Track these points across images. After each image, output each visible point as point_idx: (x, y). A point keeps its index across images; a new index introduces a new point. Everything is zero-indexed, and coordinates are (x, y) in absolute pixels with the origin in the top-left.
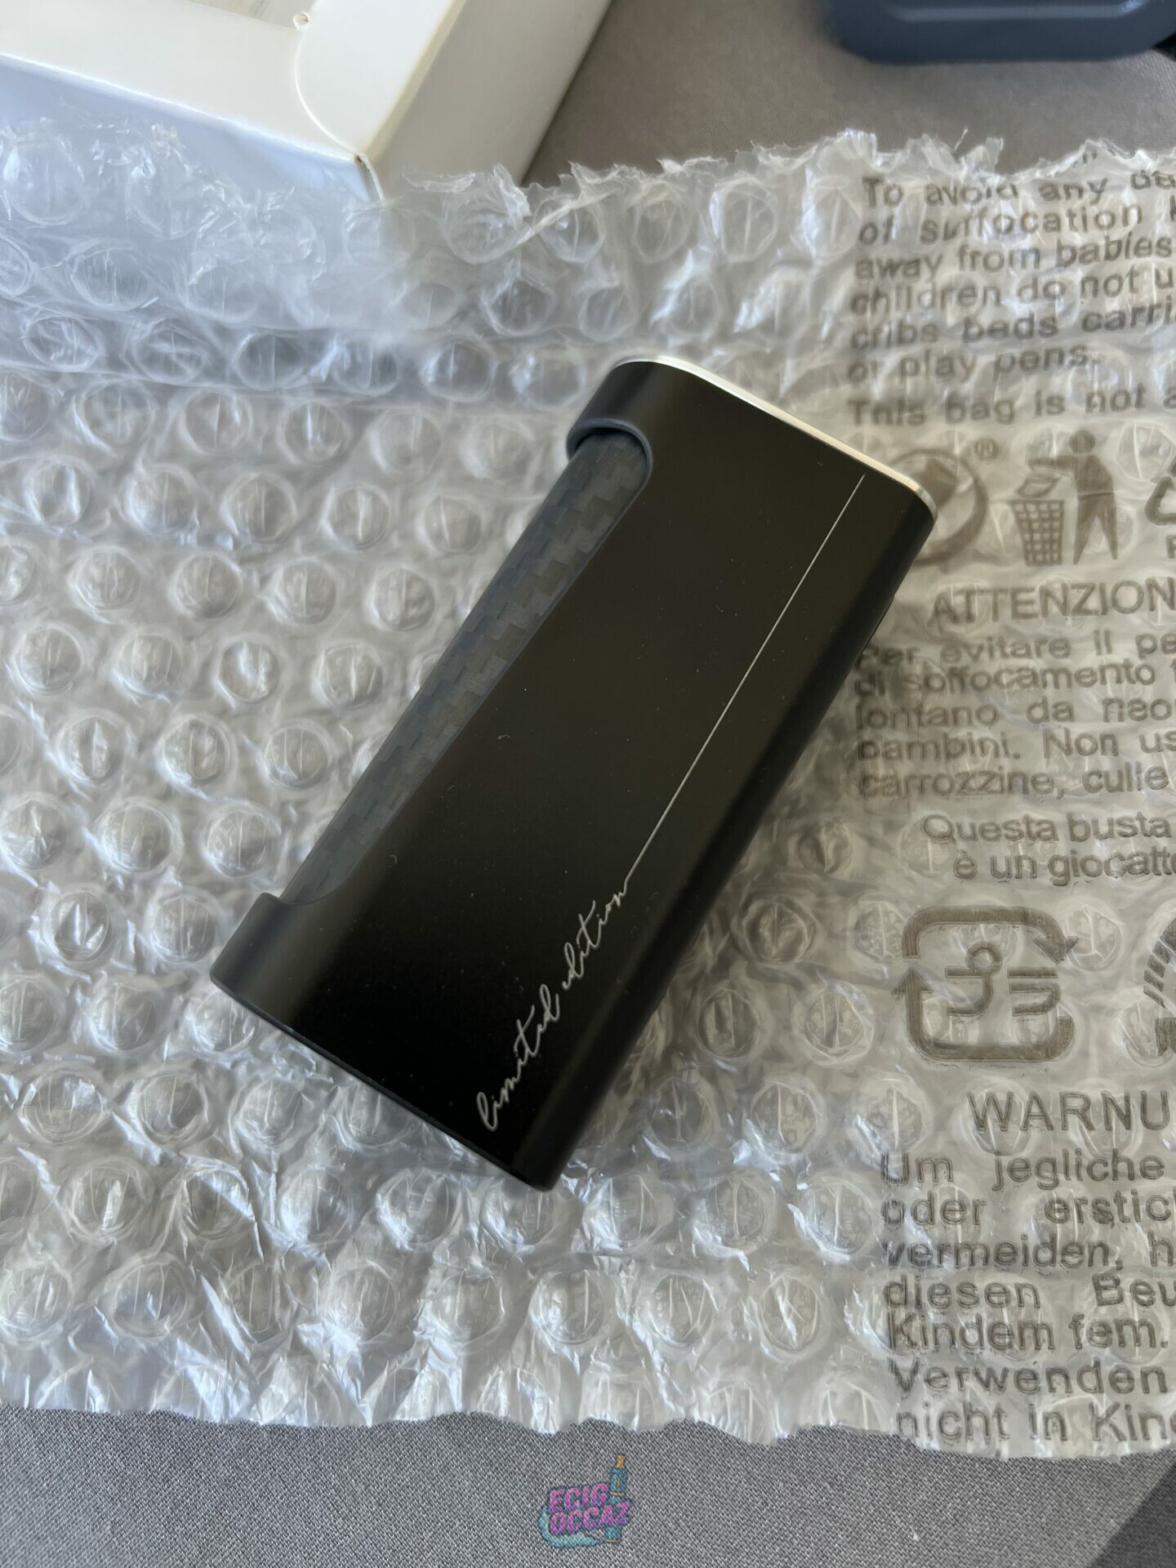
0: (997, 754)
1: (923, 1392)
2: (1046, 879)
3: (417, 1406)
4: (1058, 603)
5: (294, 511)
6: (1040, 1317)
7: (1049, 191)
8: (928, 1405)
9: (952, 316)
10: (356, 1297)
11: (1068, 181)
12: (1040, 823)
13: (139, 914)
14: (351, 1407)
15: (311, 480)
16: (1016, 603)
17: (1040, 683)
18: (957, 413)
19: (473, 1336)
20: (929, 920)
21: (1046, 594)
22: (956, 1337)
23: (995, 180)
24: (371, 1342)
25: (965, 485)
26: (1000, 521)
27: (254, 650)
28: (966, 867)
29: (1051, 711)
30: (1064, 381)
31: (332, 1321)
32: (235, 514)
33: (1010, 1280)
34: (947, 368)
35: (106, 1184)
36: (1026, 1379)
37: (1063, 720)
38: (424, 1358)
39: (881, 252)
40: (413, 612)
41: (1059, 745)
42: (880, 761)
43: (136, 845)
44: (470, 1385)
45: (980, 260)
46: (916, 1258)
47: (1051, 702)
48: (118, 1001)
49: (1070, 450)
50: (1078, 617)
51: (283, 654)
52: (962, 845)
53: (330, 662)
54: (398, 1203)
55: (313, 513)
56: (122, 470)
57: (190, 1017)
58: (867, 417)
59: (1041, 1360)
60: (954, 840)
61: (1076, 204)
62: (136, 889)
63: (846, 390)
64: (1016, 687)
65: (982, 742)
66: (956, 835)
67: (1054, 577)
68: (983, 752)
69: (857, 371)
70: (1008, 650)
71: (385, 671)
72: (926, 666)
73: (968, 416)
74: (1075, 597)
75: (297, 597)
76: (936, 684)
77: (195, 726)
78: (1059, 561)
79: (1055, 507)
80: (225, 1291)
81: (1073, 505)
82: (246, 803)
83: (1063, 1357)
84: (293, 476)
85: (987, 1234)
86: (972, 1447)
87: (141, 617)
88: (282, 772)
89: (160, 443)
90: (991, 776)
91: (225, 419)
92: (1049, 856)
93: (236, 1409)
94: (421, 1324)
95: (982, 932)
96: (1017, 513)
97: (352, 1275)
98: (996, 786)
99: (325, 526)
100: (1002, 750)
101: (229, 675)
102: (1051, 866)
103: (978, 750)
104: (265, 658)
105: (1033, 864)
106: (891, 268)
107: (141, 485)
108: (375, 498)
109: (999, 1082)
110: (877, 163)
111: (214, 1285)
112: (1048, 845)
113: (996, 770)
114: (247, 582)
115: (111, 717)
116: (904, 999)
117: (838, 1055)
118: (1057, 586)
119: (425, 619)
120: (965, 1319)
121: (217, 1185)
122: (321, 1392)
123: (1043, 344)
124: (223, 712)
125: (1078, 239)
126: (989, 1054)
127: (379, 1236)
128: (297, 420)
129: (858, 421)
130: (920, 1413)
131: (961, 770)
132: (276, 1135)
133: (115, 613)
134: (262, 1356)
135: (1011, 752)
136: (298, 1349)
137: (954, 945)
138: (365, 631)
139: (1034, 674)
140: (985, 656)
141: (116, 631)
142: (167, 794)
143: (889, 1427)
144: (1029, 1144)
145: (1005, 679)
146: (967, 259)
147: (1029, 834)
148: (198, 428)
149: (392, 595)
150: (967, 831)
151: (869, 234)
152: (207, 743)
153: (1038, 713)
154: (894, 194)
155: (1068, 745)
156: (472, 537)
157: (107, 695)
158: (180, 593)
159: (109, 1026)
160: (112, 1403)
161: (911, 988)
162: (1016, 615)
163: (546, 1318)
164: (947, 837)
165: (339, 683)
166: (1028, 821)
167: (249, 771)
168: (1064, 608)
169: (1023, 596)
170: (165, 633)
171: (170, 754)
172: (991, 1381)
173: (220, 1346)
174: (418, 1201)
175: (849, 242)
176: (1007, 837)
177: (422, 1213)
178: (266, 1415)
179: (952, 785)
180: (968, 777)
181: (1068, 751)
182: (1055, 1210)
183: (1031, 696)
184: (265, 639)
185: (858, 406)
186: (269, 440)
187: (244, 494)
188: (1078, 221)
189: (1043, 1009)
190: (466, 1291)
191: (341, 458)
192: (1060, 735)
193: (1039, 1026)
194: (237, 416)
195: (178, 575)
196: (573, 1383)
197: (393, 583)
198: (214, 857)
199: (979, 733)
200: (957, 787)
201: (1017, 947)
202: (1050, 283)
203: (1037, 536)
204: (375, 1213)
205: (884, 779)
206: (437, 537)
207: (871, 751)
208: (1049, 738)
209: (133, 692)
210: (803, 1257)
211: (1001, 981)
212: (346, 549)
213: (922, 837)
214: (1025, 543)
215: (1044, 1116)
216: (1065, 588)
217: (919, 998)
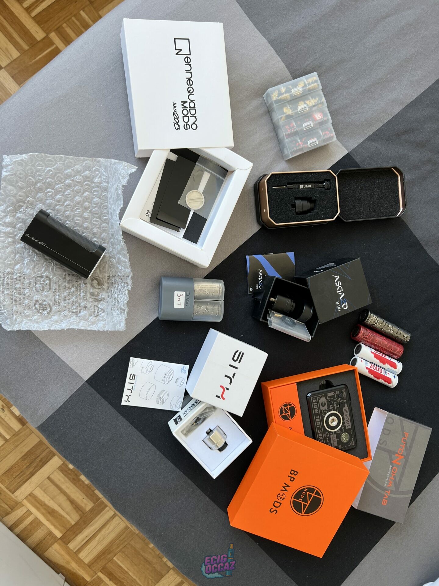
13: (51, 200)
28: (56, 283)
35: (23, 197)
42: (68, 276)
43: (58, 199)
48: (42, 197)
55: (96, 218)
57: (40, 205)
58: (108, 277)
62: (54, 199)
72: (79, 282)
74: (86, 297)
76: (77, 282)
77: (71, 205)
78: (90, 296)
79: (96, 296)
82: (63, 210)
89: (102, 202)
90: (66, 287)
91: (105, 209)
95: (48, 284)
96: (96, 292)
100: (69, 288)
101: (77, 209)
102: (56, 292)
103: (69, 286)
104: (79, 213)
105: (56, 290)
111: (13, 208)
112: (58, 292)
115: (72, 197)
116: (41, 276)
117: (36, 269)
118: (87, 295)
121: (23, 208)
124: (73, 208)
127: (18, 224)
132: (28, 213)
133: (84, 197)
137: (47, 281)
138: (83, 223)
139: (77, 292)
141: (82, 197)
142: (64, 203)
149: (87, 226)
151: (124, 276)
152: (70, 207)
153: (73, 292)
156: (94, 234)
158: (86, 204)
159: (39, 196)
163: (10, 240)
167: (67, 211)
169: (86, 292)
171: (68, 203)
186: (103, 213)
194: (106, 210)
198: (57, 207)
199: (71, 286)
200: (65, 283)
201: (47, 287)
204: (20, 223)
205: (66, 276)
206: (94, 231)
208: (70, 293)
209: (75, 199)
210: (15, 265)
211: (43, 285)
213: (59, 279)
214: (92, 293)
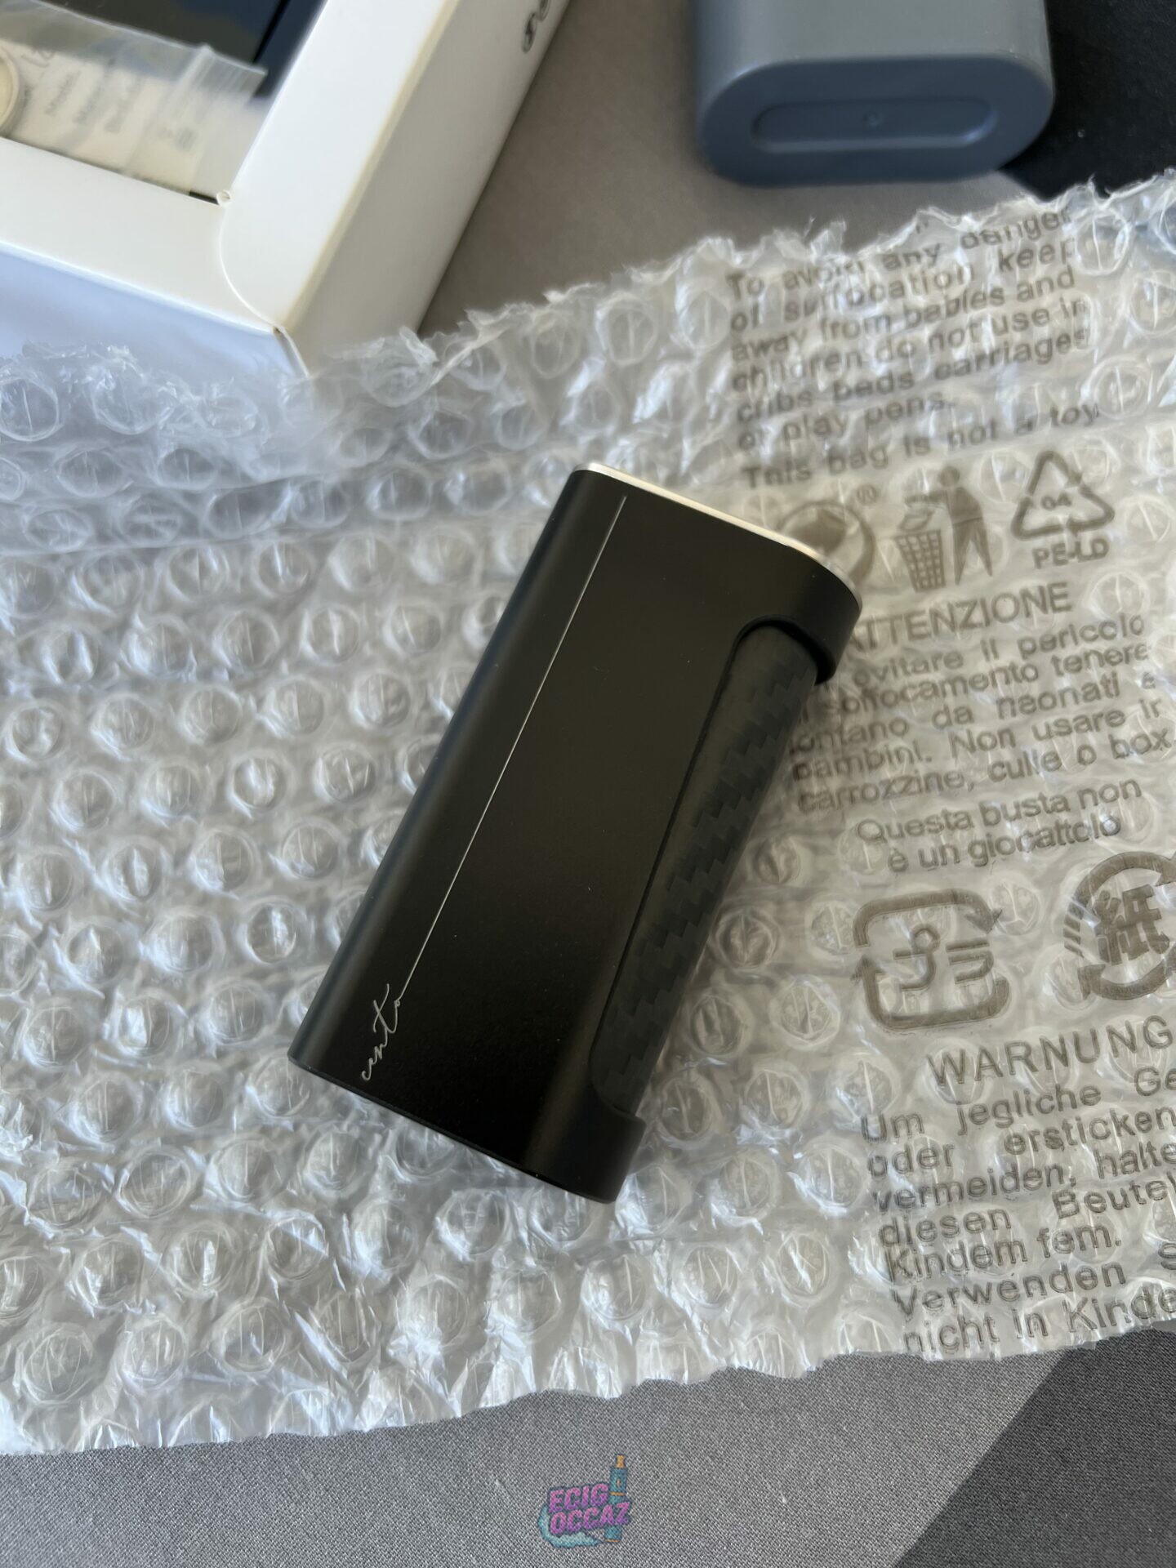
0: (912, 760)
1: (925, 1313)
2: (968, 862)
3: (497, 1394)
4: (946, 621)
5: (276, 638)
6: (1011, 1237)
7: (891, 261)
8: (929, 1324)
9: (822, 382)
10: (431, 1308)
11: (907, 251)
12: (956, 815)
13: (196, 1010)
14: (441, 1403)
15: (287, 609)
16: (910, 626)
17: (940, 693)
18: (838, 464)
19: (537, 1326)
20: (872, 913)
21: (935, 615)
22: (944, 1263)
23: (842, 259)
24: (450, 1344)
25: (853, 529)
26: (888, 556)
27: (260, 764)
28: (898, 861)
29: (953, 716)
30: (928, 424)
31: (413, 1331)
32: (226, 650)
33: (983, 1208)
34: (824, 427)
35: (201, 1244)
36: (1007, 1290)
37: (965, 722)
38: (498, 1351)
39: (751, 336)
40: (393, 709)
41: (963, 744)
42: (814, 779)
43: (183, 948)
44: (540, 1370)
45: (839, 330)
46: (904, 1203)
47: (952, 708)
48: (188, 1085)
49: (939, 485)
50: (966, 631)
51: (286, 764)
52: (893, 843)
53: (328, 765)
54: (456, 1222)
56: (122, 627)
57: (251, 1090)
58: (761, 480)
59: (1017, 1272)
60: (885, 841)
61: (916, 268)
62: (190, 986)
63: (740, 458)
64: (920, 700)
65: (897, 752)
66: (886, 835)
67: (939, 600)
68: (900, 760)
69: (746, 439)
70: (909, 668)
71: (377, 764)
72: (841, 692)
73: (848, 466)
74: (960, 614)
75: (291, 714)
76: (852, 706)
77: (219, 838)
78: (943, 584)
79: (934, 536)
80: (316, 1322)
81: (949, 533)
83: (1036, 1265)
84: (271, 608)
85: (959, 1172)
86: (971, 1352)
87: (158, 751)
88: (300, 867)
90: (909, 780)
91: (204, 570)
92: (968, 843)
93: (342, 1421)
94: (490, 1322)
95: (920, 916)
96: (901, 547)
97: (424, 1290)
98: (914, 787)
99: (306, 647)
100: (915, 756)
101: (243, 790)
102: (971, 850)
103: (895, 759)
104: (270, 770)
105: (956, 851)
106: (763, 347)
107: (142, 637)
108: (344, 616)
109: (953, 1042)
110: (737, 260)
111: (306, 1318)
112: (966, 833)
113: (912, 774)
114: (245, 706)
115: (145, 842)
116: (861, 983)
117: (813, 1039)
118: (944, 607)
119: (403, 715)
120: (950, 1247)
121: (296, 1233)
122: (413, 1394)
123: (902, 396)
124: (242, 822)
125: (920, 301)
126: (941, 1020)
127: (443, 1254)
128: (267, 560)
129: (753, 485)
130: (923, 1332)
131: (883, 778)
132: (341, 1181)
133: (136, 751)
134: (357, 1373)
135: (924, 756)
136: (387, 1362)
137: (899, 930)
138: (355, 733)
139: (934, 686)
140: (890, 676)
141: (139, 767)
143: (898, 1347)
144: (986, 1091)
145: (910, 694)
146: (828, 330)
147: (949, 825)
148: (183, 581)
149: (372, 698)
150: (896, 831)
151: (739, 322)
152: (233, 851)
153: (942, 719)
154: (756, 285)
155: (971, 742)
156: (432, 637)
157: (139, 822)
158: (190, 725)
159: (183, 1108)
160: (233, 1432)
161: (867, 972)
162: (912, 637)
163: (597, 1300)
164: (878, 839)
165: (338, 780)
166: (946, 815)
167: (271, 872)
168: (953, 625)
169: (916, 620)
170: (181, 762)
171: (203, 866)
172: (978, 1295)
173: (320, 1371)
174: (472, 1217)
175: (723, 330)
176: (930, 831)
177: (477, 1228)
178: (369, 1421)
179: (877, 793)
180: (888, 784)
181: (972, 749)
182: (1015, 1144)
183: (935, 705)
184: (270, 754)
185: (751, 472)
187: (231, 630)
188: (920, 285)
189: (980, 974)
190: (525, 1288)
191: (310, 586)
192: (964, 736)
193: (979, 990)
194: (215, 565)
195: (185, 709)
196: (628, 1354)
197: (372, 688)
199: (896, 743)
200: (882, 791)
201: (951, 925)
202: (903, 343)
203: (921, 565)
204: (437, 1233)
205: (819, 795)
206: (403, 641)
207: (804, 772)
208: (955, 740)
209: (162, 818)
210: (809, 1217)
211: (941, 956)
212: (327, 664)
213: (858, 841)
214: (911, 572)
215: (994, 1066)
216: (951, 608)
217: (874, 979)
